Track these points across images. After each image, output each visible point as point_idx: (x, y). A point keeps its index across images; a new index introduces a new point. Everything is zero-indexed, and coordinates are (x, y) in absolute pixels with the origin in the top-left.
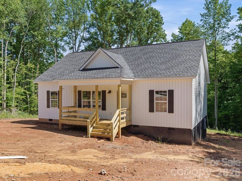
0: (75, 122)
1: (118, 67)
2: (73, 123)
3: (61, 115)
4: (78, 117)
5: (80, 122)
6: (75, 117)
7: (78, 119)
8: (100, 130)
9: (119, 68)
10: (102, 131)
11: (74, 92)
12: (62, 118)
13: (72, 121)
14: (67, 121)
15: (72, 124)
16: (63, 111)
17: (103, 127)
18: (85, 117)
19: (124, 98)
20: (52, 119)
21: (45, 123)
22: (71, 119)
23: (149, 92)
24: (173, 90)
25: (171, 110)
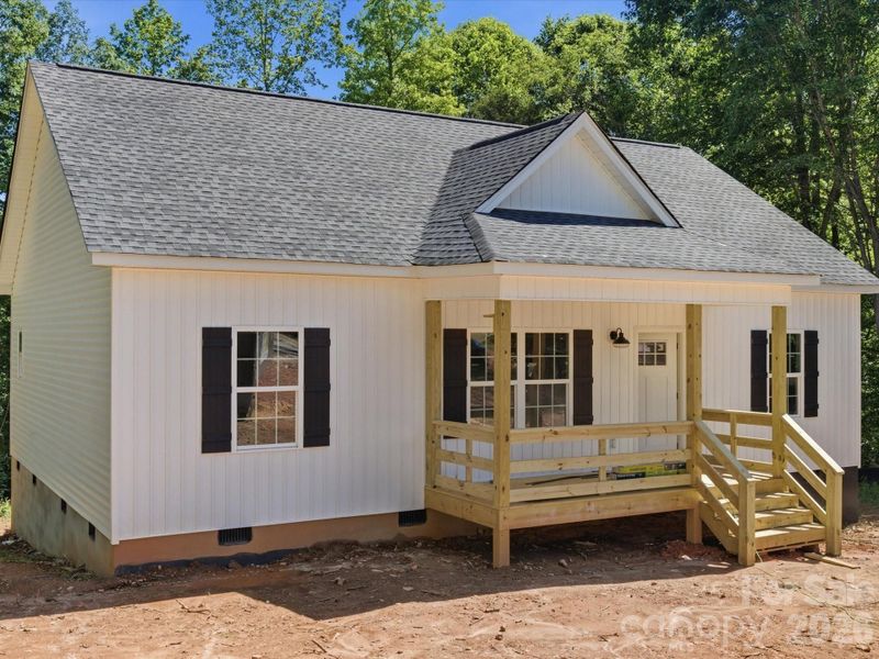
0: (594, 504)
1: (661, 225)
2: (583, 512)
5: (622, 501)
7: (605, 486)
9: (663, 226)
13: (580, 504)
14: (552, 508)
15: (578, 518)
18: (627, 470)
19: (653, 364)
20: (250, 529)
21: (187, 563)
22: (567, 495)
23: (753, 337)
24: (816, 332)
25: (812, 407)
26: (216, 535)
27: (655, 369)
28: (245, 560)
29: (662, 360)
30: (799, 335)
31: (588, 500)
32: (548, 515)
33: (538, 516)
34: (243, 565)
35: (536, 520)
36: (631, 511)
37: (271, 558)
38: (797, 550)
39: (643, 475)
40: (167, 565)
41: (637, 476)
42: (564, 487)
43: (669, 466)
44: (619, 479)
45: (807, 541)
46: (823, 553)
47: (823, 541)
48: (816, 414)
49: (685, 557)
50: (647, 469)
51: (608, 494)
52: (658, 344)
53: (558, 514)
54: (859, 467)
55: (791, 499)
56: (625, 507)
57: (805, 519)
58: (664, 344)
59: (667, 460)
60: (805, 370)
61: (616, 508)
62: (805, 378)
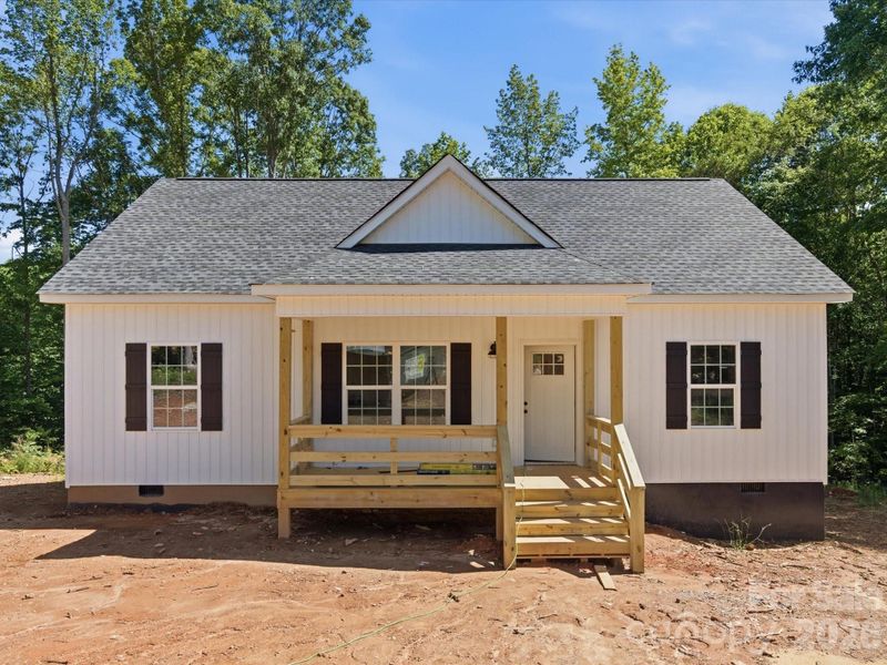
0: (377, 494)
1: (539, 246)
2: (365, 499)
4: (393, 470)
5: (409, 494)
8: (549, 527)
9: (542, 247)
10: (562, 527)
13: (362, 493)
17: (551, 508)
18: (429, 468)
19: (551, 373)
20: (162, 487)
21: (115, 506)
22: (351, 484)
23: (668, 349)
24: (759, 344)
25: (752, 419)
26: (138, 489)
27: (554, 378)
28: (157, 509)
29: (560, 371)
30: (734, 347)
31: (372, 490)
34: (154, 512)
36: (420, 503)
37: (176, 509)
38: (590, 560)
39: (447, 473)
40: (100, 505)
41: (440, 473)
42: (349, 477)
43: (479, 466)
45: (603, 553)
46: (627, 568)
47: (627, 555)
48: (758, 426)
49: (472, 552)
50: (453, 468)
51: (399, 486)
52: (556, 355)
53: (338, 499)
54: (825, 483)
55: (611, 509)
56: (412, 500)
57: (615, 530)
58: (562, 355)
59: (467, 460)
60: (742, 382)
61: (403, 500)
62: (742, 389)
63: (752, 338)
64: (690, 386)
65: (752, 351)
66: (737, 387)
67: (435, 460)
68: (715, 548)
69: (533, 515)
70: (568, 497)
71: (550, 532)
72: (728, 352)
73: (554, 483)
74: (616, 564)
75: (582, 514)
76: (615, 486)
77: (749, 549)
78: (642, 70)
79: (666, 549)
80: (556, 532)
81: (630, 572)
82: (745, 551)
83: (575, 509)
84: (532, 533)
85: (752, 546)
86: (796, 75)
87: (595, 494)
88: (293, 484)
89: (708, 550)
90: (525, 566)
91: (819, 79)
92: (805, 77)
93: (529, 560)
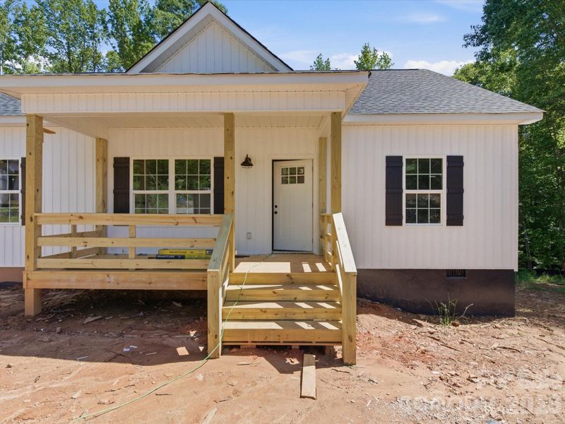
2: (103, 281)
3: (38, 249)
4: (132, 255)
5: (143, 276)
6: (101, 253)
7: (131, 263)
8: (264, 311)
10: (276, 312)
11: (98, 160)
12: (41, 263)
13: (100, 275)
14: (73, 276)
16: (47, 230)
17: (270, 292)
18: (167, 253)
19: (295, 183)
22: (92, 267)
23: (387, 161)
24: (462, 157)
25: (456, 218)
27: (297, 186)
29: (301, 180)
30: (441, 160)
31: (109, 272)
32: (68, 281)
33: (58, 281)
35: (57, 283)
36: (153, 285)
39: (183, 257)
41: (176, 257)
42: (90, 260)
44: (149, 258)
45: (315, 340)
46: (339, 356)
47: (340, 343)
48: (460, 223)
49: (192, 333)
50: (188, 253)
51: (137, 269)
52: (299, 169)
53: (78, 281)
54: (516, 270)
55: (328, 293)
56: (145, 282)
57: (329, 316)
58: (303, 168)
59: (196, 246)
60: (448, 188)
61: (136, 282)
62: (448, 194)
63: (455, 153)
64: (405, 192)
65: (456, 164)
66: (443, 193)
67: (174, 246)
68: (427, 327)
69: (252, 298)
70: (290, 281)
71: (264, 317)
72: (437, 163)
73: (284, 267)
74: (327, 352)
75: (299, 298)
76: (334, 271)
77: (454, 325)
78: (379, 57)
79: (383, 329)
80: (270, 316)
81: (341, 363)
82: (452, 327)
83: (293, 293)
84: (246, 317)
85: (457, 323)
86: (465, 43)
87: (316, 278)
88: (39, 266)
89: (420, 329)
90: (233, 354)
91: (478, 45)
92: (469, 44)
93: (238, 347)
